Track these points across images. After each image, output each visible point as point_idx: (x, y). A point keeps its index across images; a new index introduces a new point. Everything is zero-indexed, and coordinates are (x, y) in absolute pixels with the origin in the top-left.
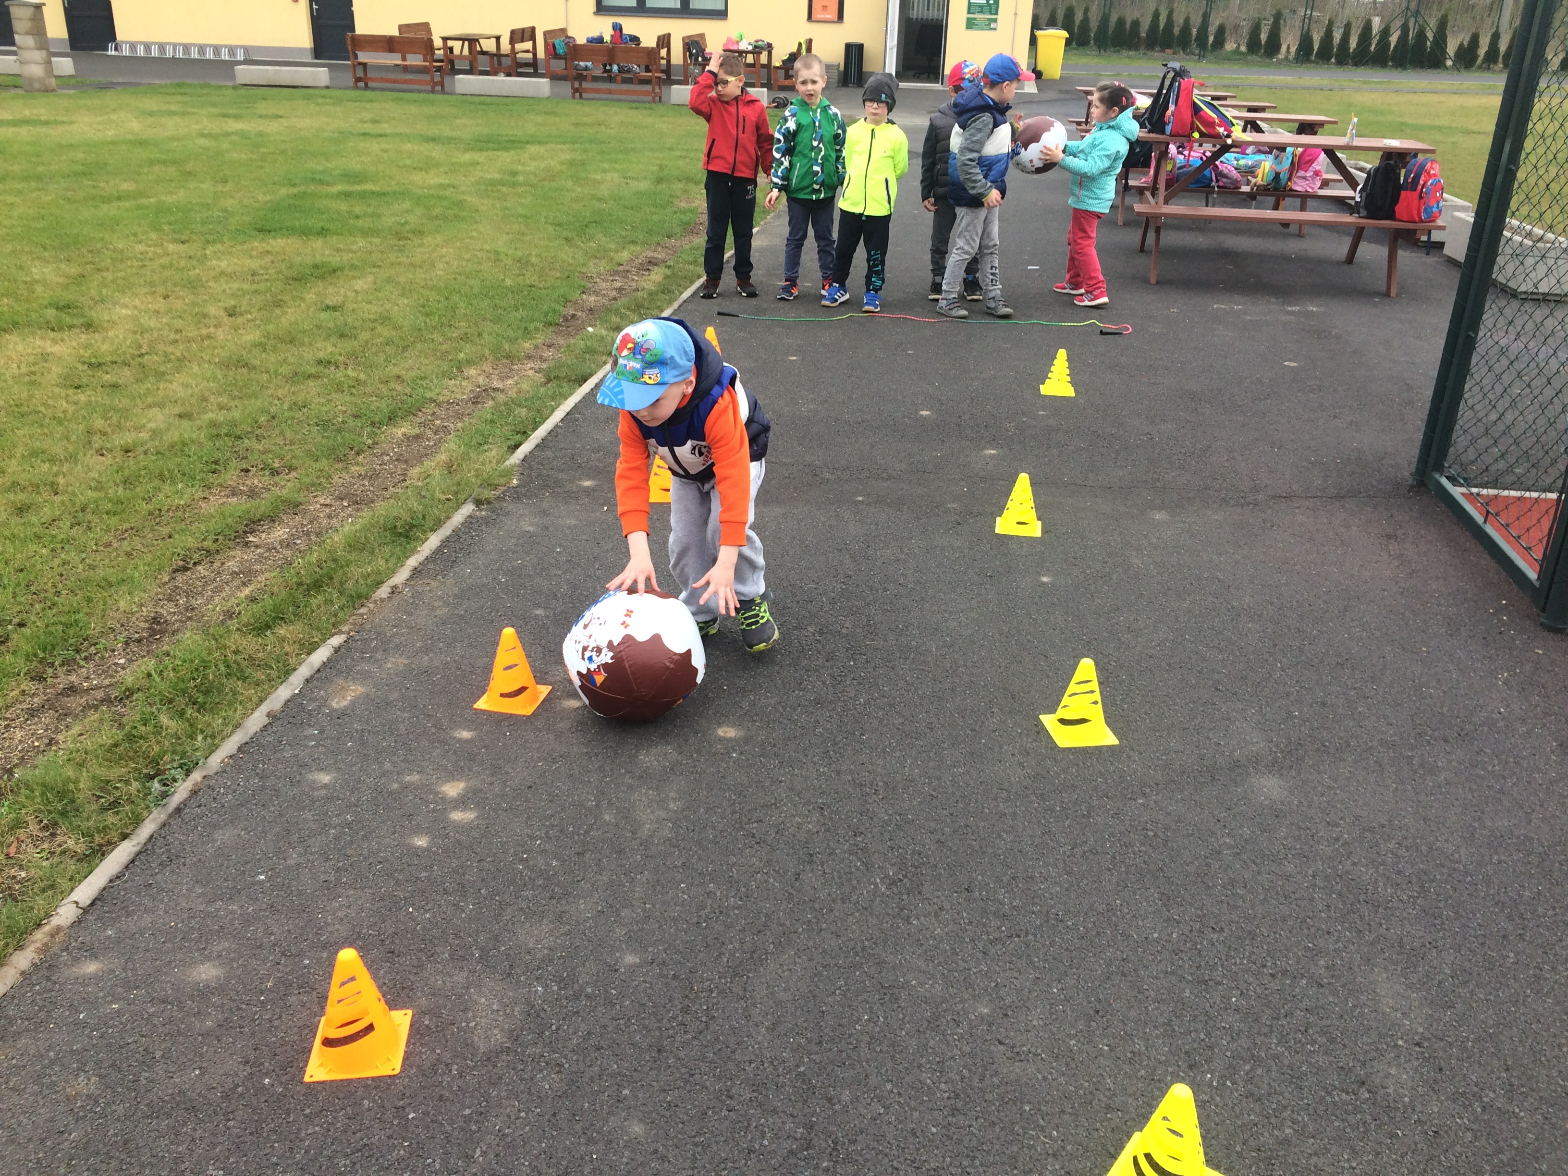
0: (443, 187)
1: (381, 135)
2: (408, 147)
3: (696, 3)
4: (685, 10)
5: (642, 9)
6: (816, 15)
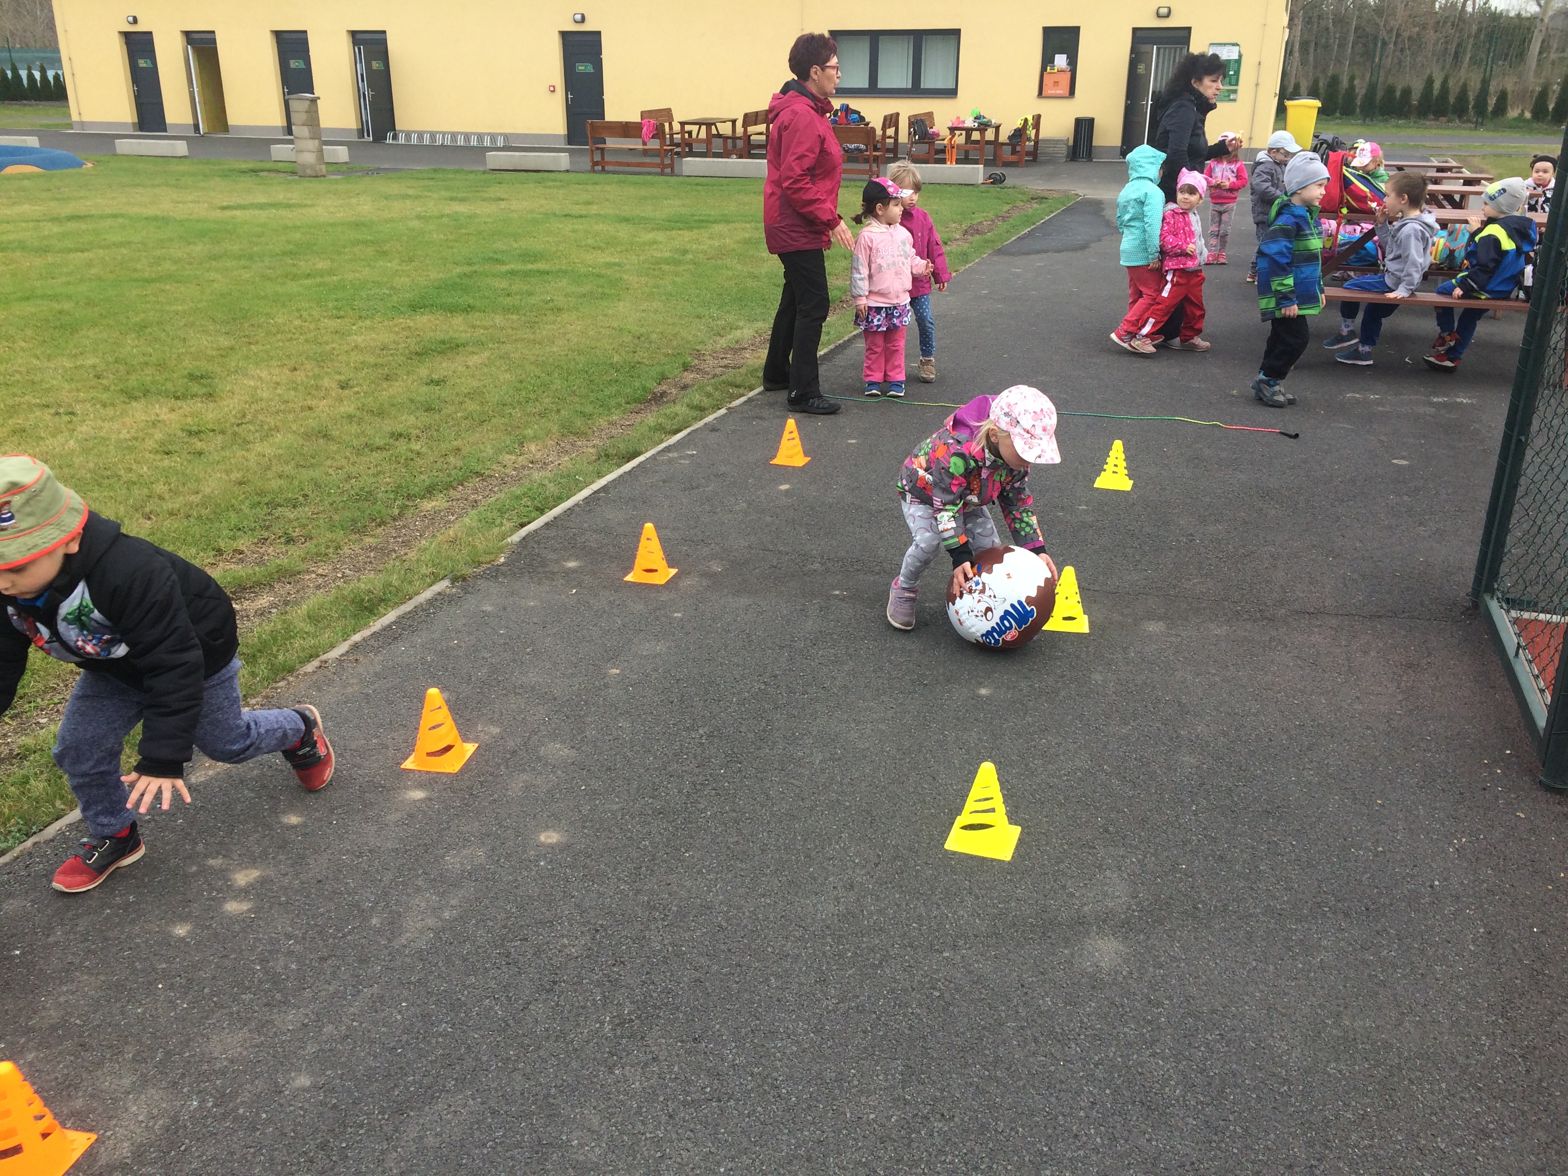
0: (609, 265)
1: (581, 216)
2: (600, 227)
3: (927, 82)
4: (916, 90)
5: (873, 90)
6: (1047, 91)
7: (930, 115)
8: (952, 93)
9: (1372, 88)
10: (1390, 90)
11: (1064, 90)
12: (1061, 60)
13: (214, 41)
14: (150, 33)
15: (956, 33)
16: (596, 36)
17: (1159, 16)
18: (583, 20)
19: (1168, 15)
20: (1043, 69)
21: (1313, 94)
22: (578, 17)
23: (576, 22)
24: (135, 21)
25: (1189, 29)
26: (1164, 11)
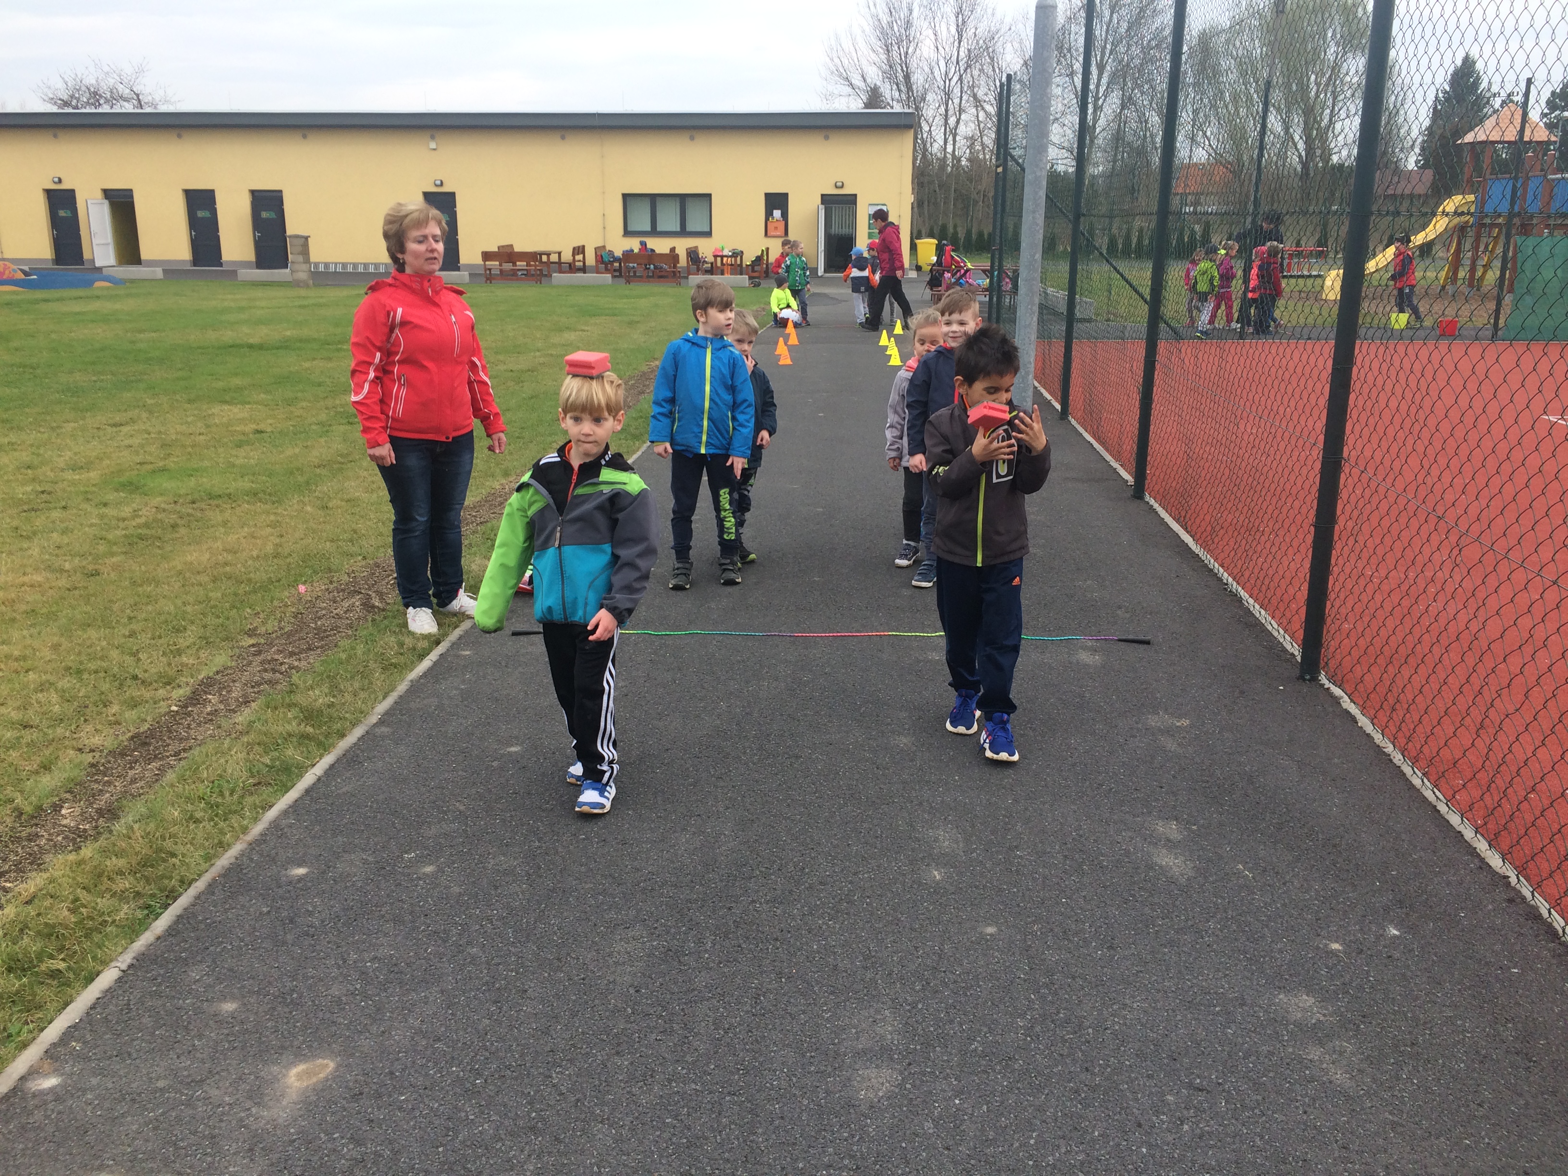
3: (690, 227)
4: (683, 232)
5: (654, 232)
6: (770, 233)
7: (696, 247)
8: (708, 234)
9: (969, 233)
10: (980, 234)
11: (781, 232)
12: (777, 213)
13: (132, 197)
14: (73, 191)
15: (708, 196)
16: (453, 195)
17: (836, 187)
18: (442, 184)
19: (842, 187)
20: (767, 220)
21: (931, 235)
22: (438, 182)
23: (436, 185)
24: (60, 181)
25: (855, 195)
26: (839, 184)
